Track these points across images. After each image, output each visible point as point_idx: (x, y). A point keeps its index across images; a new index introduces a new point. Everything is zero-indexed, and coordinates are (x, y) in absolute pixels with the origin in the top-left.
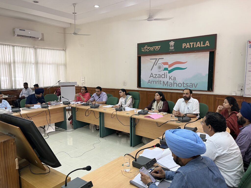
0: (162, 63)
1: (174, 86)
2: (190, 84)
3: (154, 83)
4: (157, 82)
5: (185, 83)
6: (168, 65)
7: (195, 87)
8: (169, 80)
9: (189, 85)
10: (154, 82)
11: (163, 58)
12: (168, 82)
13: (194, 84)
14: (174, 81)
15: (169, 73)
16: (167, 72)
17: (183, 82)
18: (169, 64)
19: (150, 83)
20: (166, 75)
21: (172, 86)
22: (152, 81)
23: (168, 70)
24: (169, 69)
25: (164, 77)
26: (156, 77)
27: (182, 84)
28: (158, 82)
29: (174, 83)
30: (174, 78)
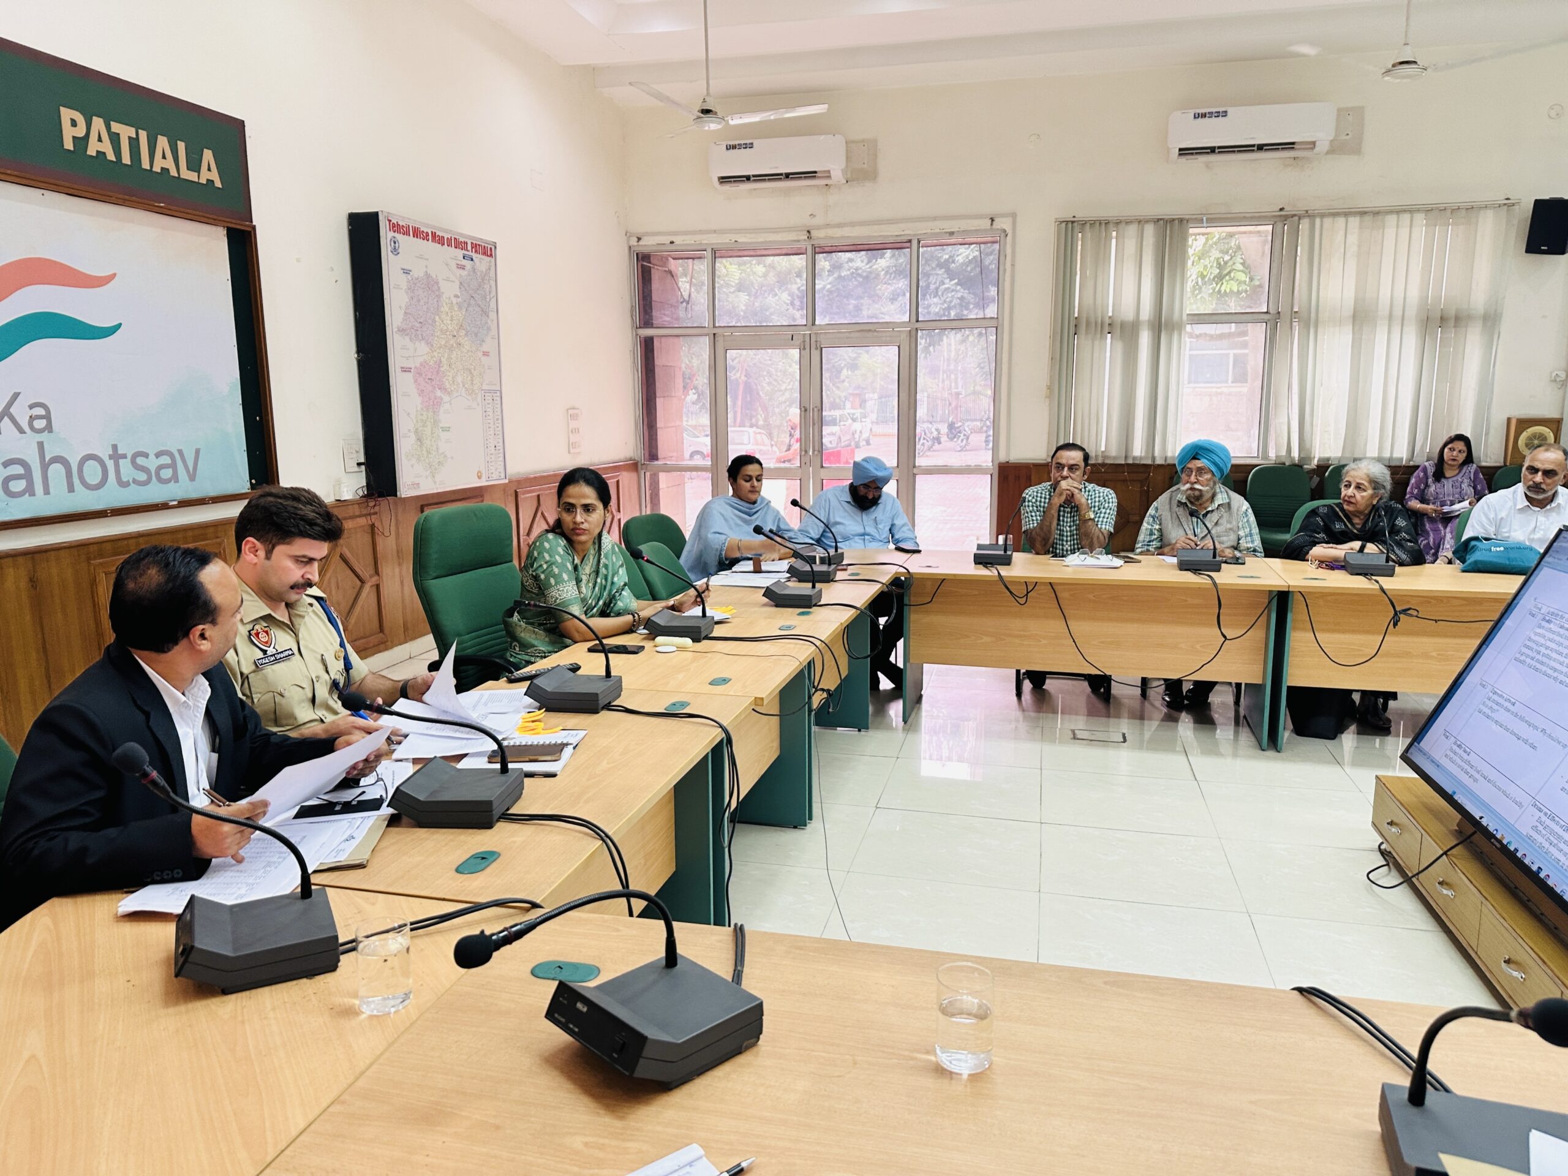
1: (47, 492)
2: (158, 455)
5: (124, 456)
7: (192, 477)
9: (152, 463)
13: (180, 452)
14: (41, 445)
17: (115, 447)
21: (30, 490)
27: (110, 465)
29: (47, 459)
30: (41, 411)
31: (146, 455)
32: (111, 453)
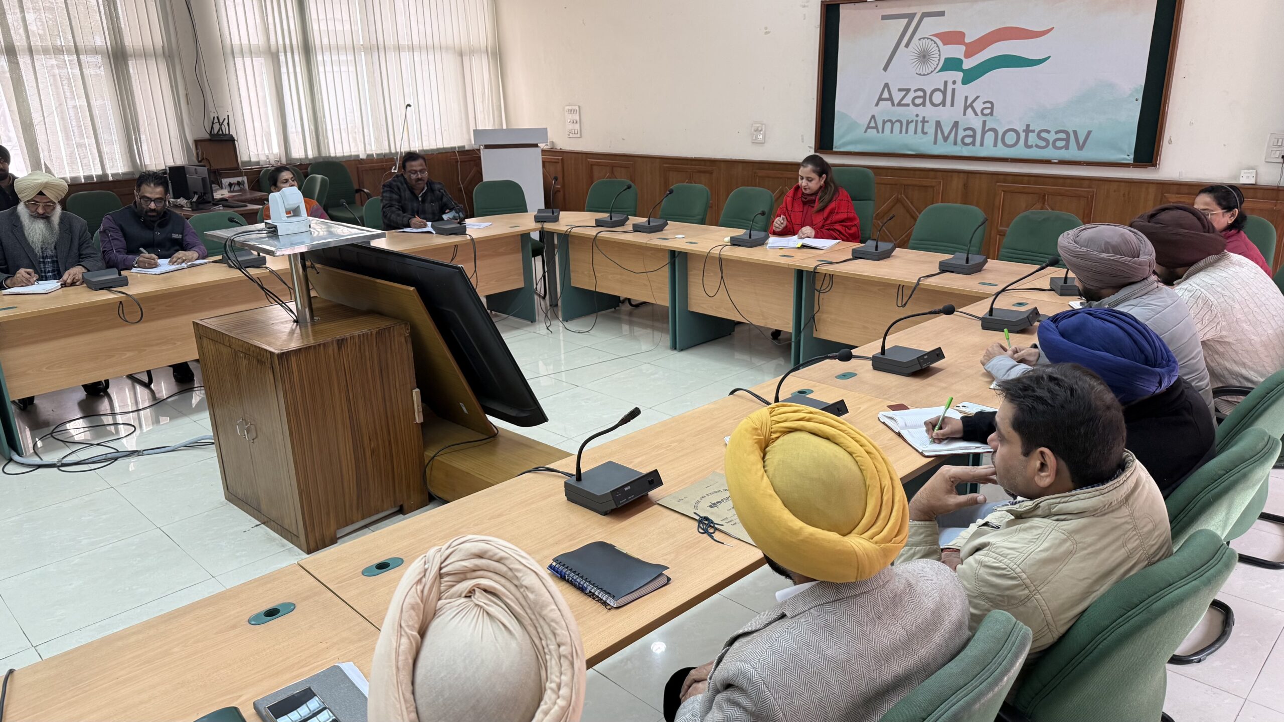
0: (935, 35)
1: (982, 145)
2: (1057, 133)
3: (892, 132)
4: (908, 123)
5: (1033, 131)
6: (962, 42)
7: (1080, 147)
8: (965, 114)
9: (1051, 137)
10: (893, 124)
11: (942, 14)
12: (956, 124)
13: (1075, 132)
14: (984, 122)
15: (965, 81)
16: (959, 76)
17: (1028, 126)
18: (967, 40)
19: (878, 132)
20: (954, 90)
21: (973, 143)
22: (884, 122)
23: (961, 70)
24: (968, 64)
25: (943, 103)
26: (902, 103)
27: (1023, 135)
28: (912, 127)
29: (987, 128)
30: (989, 105)
31: (1048, 132)
32: (1025, 129)
